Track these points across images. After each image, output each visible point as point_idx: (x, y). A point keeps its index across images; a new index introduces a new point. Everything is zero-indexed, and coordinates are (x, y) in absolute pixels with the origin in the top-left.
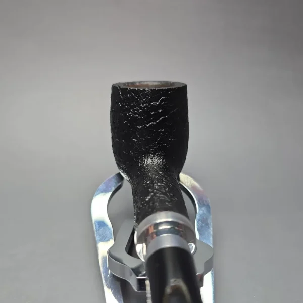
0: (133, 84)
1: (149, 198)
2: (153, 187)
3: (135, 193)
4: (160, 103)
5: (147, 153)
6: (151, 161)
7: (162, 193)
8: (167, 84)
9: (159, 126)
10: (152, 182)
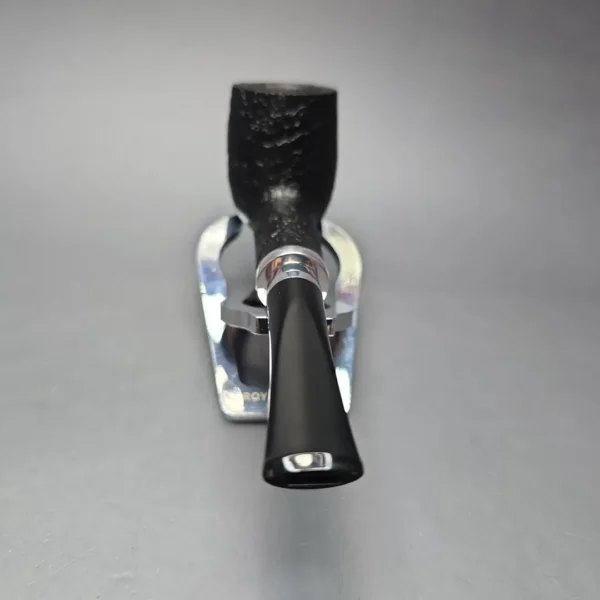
0: (263, 86)
1: (275, 234)
2: (281, 223)
3: (258, 235)
4: (297, 115)
5: (276, 184)
6: (282, 194)
7: (292, 229)
8: (311, 88)
9: (294, 145)
10: (280, 219)
